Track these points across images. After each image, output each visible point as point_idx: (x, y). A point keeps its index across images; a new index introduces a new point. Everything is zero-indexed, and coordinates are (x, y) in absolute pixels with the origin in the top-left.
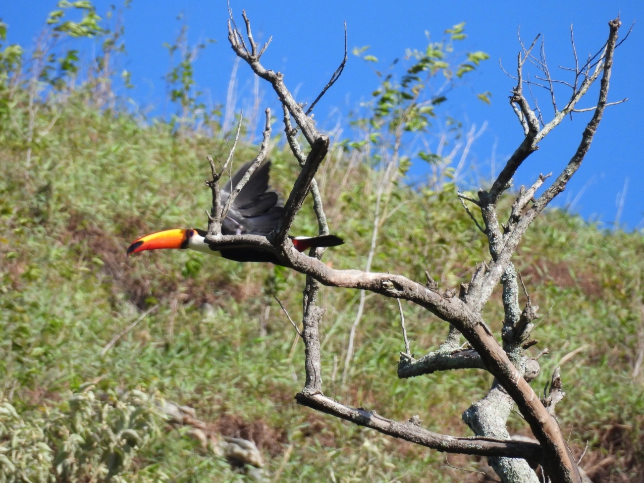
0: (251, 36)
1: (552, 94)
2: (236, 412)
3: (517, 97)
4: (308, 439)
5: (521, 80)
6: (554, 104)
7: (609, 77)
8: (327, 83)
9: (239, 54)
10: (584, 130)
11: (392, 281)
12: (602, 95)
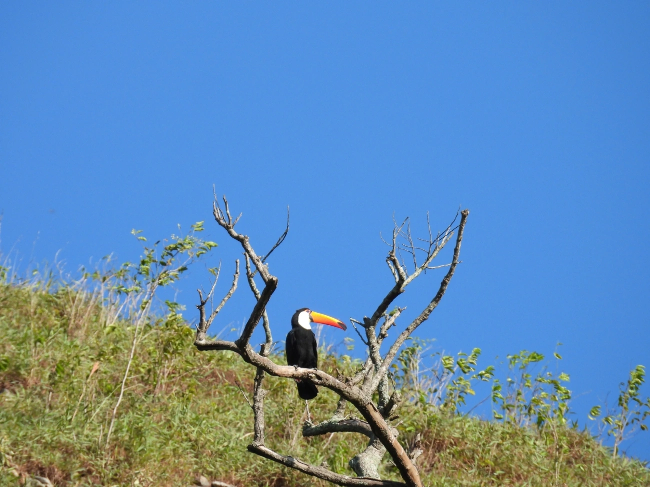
0: (228, 212)
1: (414, 256)
2: (37, 460)
3: (392, 257)
4: (83, 479)
5: (395, 247)
6: (415, 263)
7: (459, 247)
8: (275, 244)
9: (220, 224)
10: (442, 281)
11: (315, 374)
12: (455, 258)
